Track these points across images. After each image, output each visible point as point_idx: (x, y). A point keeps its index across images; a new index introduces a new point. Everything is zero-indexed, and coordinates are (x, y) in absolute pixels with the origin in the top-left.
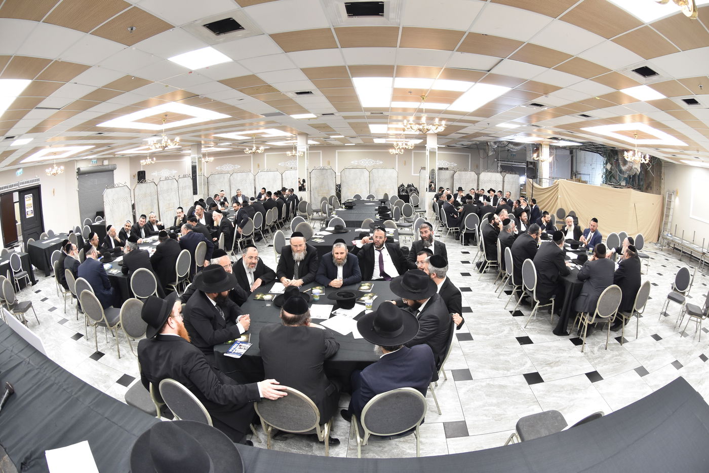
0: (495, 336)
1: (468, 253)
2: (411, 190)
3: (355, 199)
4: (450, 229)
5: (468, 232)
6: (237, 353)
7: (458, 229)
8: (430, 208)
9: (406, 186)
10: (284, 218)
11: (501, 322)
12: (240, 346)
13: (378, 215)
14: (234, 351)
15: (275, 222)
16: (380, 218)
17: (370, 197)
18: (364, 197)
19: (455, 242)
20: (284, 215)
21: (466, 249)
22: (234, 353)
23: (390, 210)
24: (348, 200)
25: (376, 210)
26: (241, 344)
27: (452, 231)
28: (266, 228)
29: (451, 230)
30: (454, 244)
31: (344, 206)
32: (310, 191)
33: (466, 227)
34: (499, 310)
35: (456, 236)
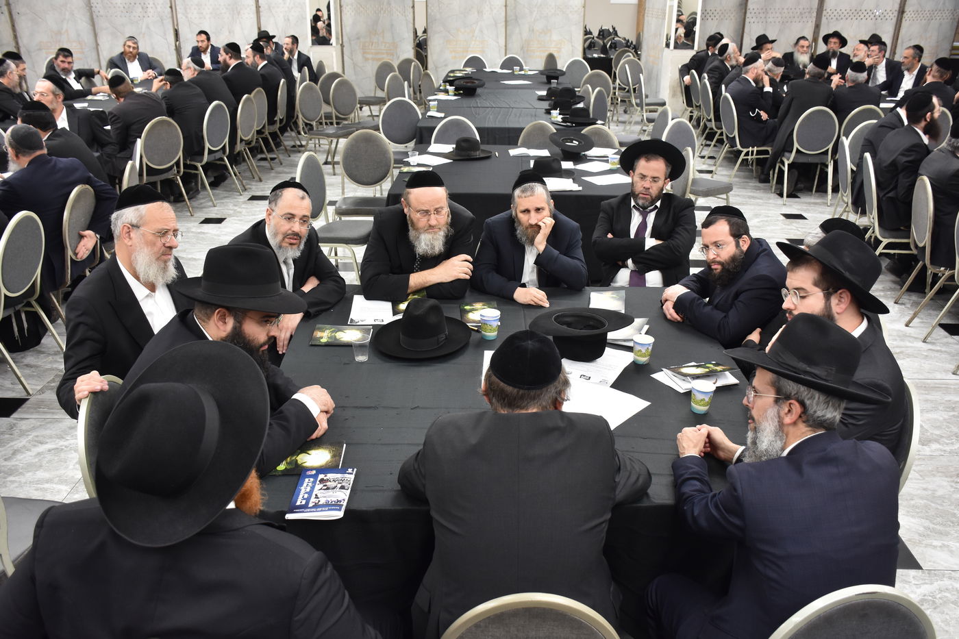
0: (948, 448)
1: (800, 217)
2: (614, 46)
3: (469, 70)
4: (745, 151)
5: (802, 160)
6: (323, 506)
7: (766, 152)
8: (674, 95)
9: (596, 34)
10: (281, 121)
11: (953, 409)
12: (322, 481)
13: (555, 113)
14: (313, 500)
15: (259, 132)
16: (564, 120)
17: (510, 63)
18: (493, 64)
19: (758, 189)
20: (281, 114)
21: (794, 207)
22: (316, 506)
23: (581, 99)
24: (452, 71)
25: (541, 99)
26: (321, 476)
27: (749, 157)
28: (239, 147)
29: (747, 154)
30: (758, 194)
31: (451, 89)
32: (342, 46)
33: (796, 145)
34: (939, 376)
35: (763, 172)
